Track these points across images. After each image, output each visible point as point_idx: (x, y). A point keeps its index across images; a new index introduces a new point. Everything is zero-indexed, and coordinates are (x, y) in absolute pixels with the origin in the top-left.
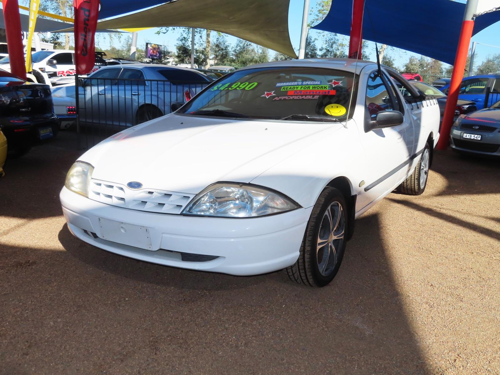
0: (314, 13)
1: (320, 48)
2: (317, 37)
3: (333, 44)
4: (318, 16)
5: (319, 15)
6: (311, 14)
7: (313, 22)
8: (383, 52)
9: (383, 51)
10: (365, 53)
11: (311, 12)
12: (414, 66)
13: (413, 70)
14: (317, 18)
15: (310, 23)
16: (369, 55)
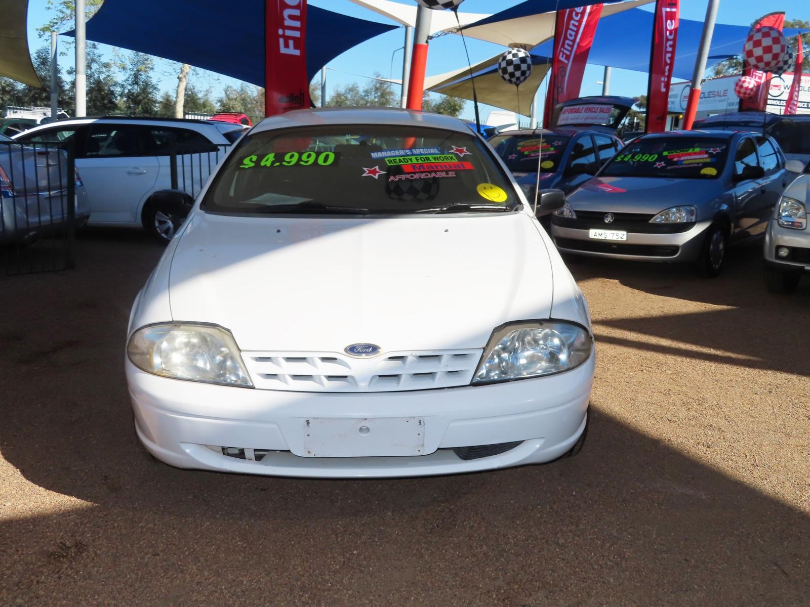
0: (56, 7)
1: (69, 69)
2: (64, 51)
3: (91, 63)
4: (63, 12)
5: (65, 10)
6: (49, 8)
7: (56, 23)
8: (185, 78)
9: (185, 76)
10: (151, 80)
11: (50, 5)
12: (234, 101)
13: (233, 107)
14: (61, 15)
15: (49, 25)
16: (158, 83)
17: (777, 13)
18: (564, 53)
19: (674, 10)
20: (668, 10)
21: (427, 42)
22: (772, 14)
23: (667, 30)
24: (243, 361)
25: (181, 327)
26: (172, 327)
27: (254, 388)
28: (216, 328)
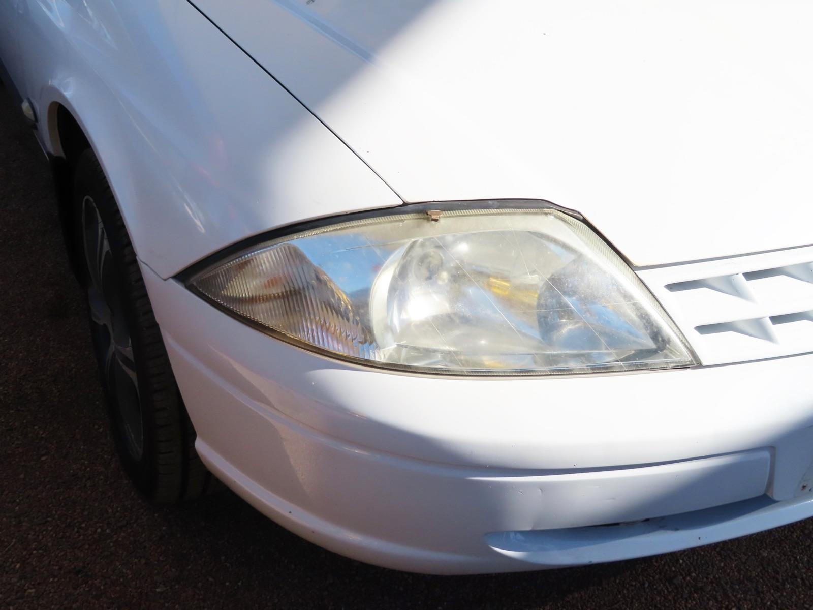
24: (654, 296)
25: (442, 221)
26: (408, 220)
27: (699, 365)
28: (546, 214)
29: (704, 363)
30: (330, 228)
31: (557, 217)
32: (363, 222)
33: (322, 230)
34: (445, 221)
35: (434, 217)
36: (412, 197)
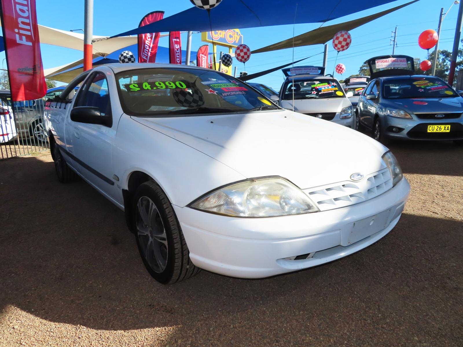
17: (206, 45)
18: (144, 55)
19: (178, 40)
20: (175, 40)
21: (92, 43)
22: (204, 45)
23: (176, 48)
24: (307, 195)
25: (256, 181)
26: (249, 182)
27: (320, 211)
28: (279, 178)
29: (321, 211)
30: (230, 186)
31: (282, 179)
32: (238, 184)
33: (228, 187)
34: (257, 182)
35: (255, 181)
36: (249, 177)
